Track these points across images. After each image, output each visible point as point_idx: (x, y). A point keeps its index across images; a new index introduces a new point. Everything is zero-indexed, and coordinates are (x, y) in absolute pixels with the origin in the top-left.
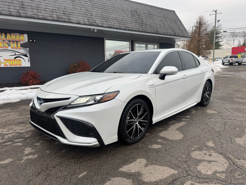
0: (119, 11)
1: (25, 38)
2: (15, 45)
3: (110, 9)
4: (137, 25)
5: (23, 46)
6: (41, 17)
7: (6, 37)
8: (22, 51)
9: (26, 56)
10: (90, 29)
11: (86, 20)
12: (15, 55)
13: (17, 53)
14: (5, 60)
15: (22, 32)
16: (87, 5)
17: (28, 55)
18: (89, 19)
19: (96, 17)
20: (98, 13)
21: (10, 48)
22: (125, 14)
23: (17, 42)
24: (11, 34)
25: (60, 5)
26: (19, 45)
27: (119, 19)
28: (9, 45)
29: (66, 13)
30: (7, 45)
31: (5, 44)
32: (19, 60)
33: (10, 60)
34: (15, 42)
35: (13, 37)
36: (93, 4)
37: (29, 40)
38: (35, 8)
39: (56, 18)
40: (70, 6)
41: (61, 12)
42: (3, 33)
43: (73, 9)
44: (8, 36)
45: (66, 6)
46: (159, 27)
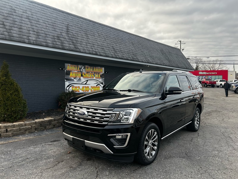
0: (155, 51)
1: (102, 71)
2: (97, 76)
3: (151, 50)
4: (168, 62)
5: (101, 76)
6: (125, 58)
8: (101, 80)
9: (102, 84)
10: (148, 65)
12: (97, 83)
13: (98, 82)
14: (91, 87)
15: (101, 66)
17: (104, 83)
18: (145, 58)
19: (148, 57)
20: (147, 53)
21: (94, 78)
22: (159, 53)
23: (99, 73)
24: (96, 67)
25: (129, 47)
26: (99, 76)
27: (158, 57)
28: (94, 76)
29: (134, 54)
30: (93, 76)
31: (92, 75)
32: (99, 87)
33: (94, 87)
34: (98, 74)
35: (97, 70)
37: (105, 72)
38: (120, 51)
39: (132, 59)
40: (133, 49)
41: (132, 53)
42: (92, 67)
43: (135, 51)
44: (94, 69)
45: (132, 48)
46: (178, 62)
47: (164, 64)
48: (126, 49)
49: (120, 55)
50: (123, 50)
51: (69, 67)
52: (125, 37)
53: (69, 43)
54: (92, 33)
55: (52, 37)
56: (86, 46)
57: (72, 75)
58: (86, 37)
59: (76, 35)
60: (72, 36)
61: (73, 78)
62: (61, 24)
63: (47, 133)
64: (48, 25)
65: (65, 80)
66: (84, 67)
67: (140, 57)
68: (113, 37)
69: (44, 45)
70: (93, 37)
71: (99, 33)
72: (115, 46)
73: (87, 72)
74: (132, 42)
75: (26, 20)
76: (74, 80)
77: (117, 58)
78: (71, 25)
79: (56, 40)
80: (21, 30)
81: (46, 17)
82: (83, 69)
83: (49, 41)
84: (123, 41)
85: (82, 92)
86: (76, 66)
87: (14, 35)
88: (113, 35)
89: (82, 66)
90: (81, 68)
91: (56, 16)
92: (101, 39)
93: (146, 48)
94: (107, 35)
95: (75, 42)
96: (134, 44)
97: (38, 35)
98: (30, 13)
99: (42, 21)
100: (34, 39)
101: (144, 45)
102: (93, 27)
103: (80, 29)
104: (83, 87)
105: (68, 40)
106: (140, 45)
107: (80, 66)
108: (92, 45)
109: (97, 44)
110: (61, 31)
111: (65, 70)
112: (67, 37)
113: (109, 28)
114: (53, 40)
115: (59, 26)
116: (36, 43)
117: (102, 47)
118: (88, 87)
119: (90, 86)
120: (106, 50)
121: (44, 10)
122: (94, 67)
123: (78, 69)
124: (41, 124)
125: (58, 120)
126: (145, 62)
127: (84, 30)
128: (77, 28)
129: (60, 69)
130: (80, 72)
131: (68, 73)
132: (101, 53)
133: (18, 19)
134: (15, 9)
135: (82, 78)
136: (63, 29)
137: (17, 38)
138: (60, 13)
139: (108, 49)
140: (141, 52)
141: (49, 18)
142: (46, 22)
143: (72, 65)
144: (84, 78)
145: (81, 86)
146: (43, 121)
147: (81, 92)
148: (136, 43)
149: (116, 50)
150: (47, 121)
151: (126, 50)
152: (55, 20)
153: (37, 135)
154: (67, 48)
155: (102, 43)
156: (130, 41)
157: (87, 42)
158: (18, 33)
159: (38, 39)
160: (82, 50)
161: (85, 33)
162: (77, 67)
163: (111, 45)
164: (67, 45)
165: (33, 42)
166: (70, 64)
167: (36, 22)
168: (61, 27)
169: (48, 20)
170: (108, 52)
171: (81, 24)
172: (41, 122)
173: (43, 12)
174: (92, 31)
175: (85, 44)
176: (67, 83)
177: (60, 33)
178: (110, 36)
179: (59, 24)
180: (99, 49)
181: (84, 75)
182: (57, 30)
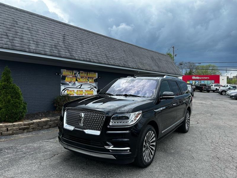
0: (145, 58)
1: (96, 76)
2: (90, 80)
3: (142, 57)
4: (157, 68)
5: (95, 81)
7: (87, 75)
8: (94, 84)
11: (135, 66)
12: (91, 87)
15: (95, 72)
16: (131, 54)
17: (97, 87)
18: (136, 64)
19: (139, 63)
20: (138, 60)
21: (88, 83)
22: (149, 60)
23: (92, 78)
24: (90, 73)
25: (120, 55)
26: (93, 81)
27: (147, 63)
28: (88, 81)
29: (125, 61)
30: (87, 80)
32: (93, 91)
33: (88, 91)
34: (91, 78)
35: (91, 75)
36: (134, 53)
37: (98, 77)
38: (112, 58)
39: (123, 65)
40: (125, 56)
41: (123, 60)
42: (86, 73)
43: (127, 58)
44: (88, 74)
45: (123, 56)
46: (167, 68)
47: (154, 70)
48: (118, 56)
49: (112, 62)
50: (115, 57)
51: (64, 72)
52: (118, 45)
53: (65, 51)
54: (86, 41)
55: (50, 46)
56: (80, 54)
57: (67, 80)
58: (80, 45)
59: (72, 43)
60: (68, 45)
61: (68, 83)
62: (58, 34)
63: (44, 132)
64: (46, 35)
65: (61, 85)
66: (78, 72)
67: (131, 63)
68: (106, 45)
69: (43, 54)
70: (87, 45)
71: (93, 41)
72: (108, 54)
73: (82, 77)
74: (124, 50)
75: (27, 31)
76: (69, 84)
77: (109, 65)
78: (67, 34)
79: (54, 49)
80: (22, 40)
81: (44, 28)
82: (78, 74)
83: (48, 50)
84: (115, 49)
85: (77, 95)
86: (71, 71)
87: (17, 45)
88: (106, 43)
89: (77, 71)
90: (76, 73)
91: (54, 27)
92: (95, 47)
93: (136, 55)
94: (100, 43)
95: (70, 50)
96: (126, 51)
97: (37, 44)
98: (30, 24)
99: (41, 32)
100: (34, 48)
101: (135, 52)
102: (87, 36)
103: (75, 38)
104: (78, 91)
105: (64, 49)
106: (132, 53)
107: (75, 72)
108: (86, 53)
109: (91, 52)
110: (58, 41)
111: (61, 76)
112: (63, 46)
113: (102, 37)
114: (51, 48)
115: (56, 36)
116: (36, 51)
117: (96, 55)
118: (82, 91)
119: (84, 90)
120: (99, 57)
121: (43, 21)
122: (88, 73)
123: (73, 74)
124: (38, 124)
125: (54, 121)
126: (136, 69)
127: (79, 39)
128: (73, 38)
129: (57, 74)
130: (75, 77)
131: (64, 78)
132: (94, 60)
133: (19, 30)
134: (17, 21)
135: (76, 82)
136: (60, 39)
137: (19, 47)
138: (57, 24)
139: (101, 56)
140: (132, 59)
141: (47, 29)
142: (45, 33)
143: (67, 71)
144: (79, 82)
145: (76, 90)
146: (40, 122)
147: (75, 95)
148: (127, 50)
149: (108, 57)
150: (43, 121)
151: (118, 58)
152: (52, 30)
153: (34, 133)
154: (63, 56)
155: (95, 51)
156: (122, 49)
157: (81, 50)
158: (20, 42)
159: (37, 48)
160: (77, 58)
161: (80, 42)
162: (72, 73)
163: (104, 53)
164: (64, 53)
165: (33, 51)
166: (65, 70)
167: (35, 33)
168: (59, 36)
169: (46, 31)
170: (101, 59)
171: (76, 33)
172: (38, 122)
173: (42, 23)
174: (87, 40)
175: (80, 52)
176: (62, 87)
177: (57, 43)
178: (103, 44)
179: (56, 33)
180: (92, 56)
181: (79, 80)
182: (54, 40)
